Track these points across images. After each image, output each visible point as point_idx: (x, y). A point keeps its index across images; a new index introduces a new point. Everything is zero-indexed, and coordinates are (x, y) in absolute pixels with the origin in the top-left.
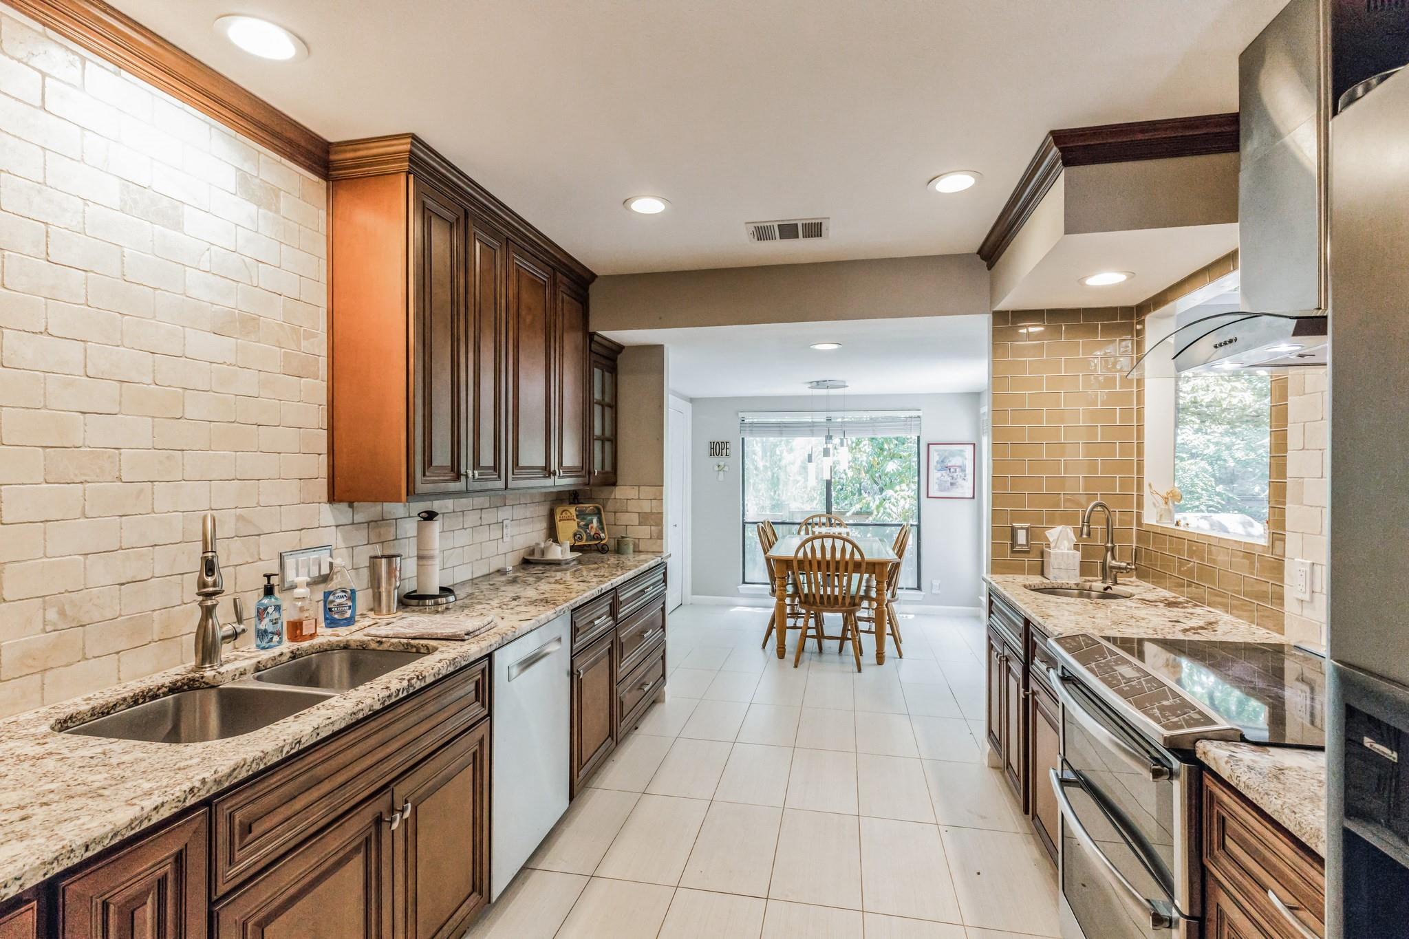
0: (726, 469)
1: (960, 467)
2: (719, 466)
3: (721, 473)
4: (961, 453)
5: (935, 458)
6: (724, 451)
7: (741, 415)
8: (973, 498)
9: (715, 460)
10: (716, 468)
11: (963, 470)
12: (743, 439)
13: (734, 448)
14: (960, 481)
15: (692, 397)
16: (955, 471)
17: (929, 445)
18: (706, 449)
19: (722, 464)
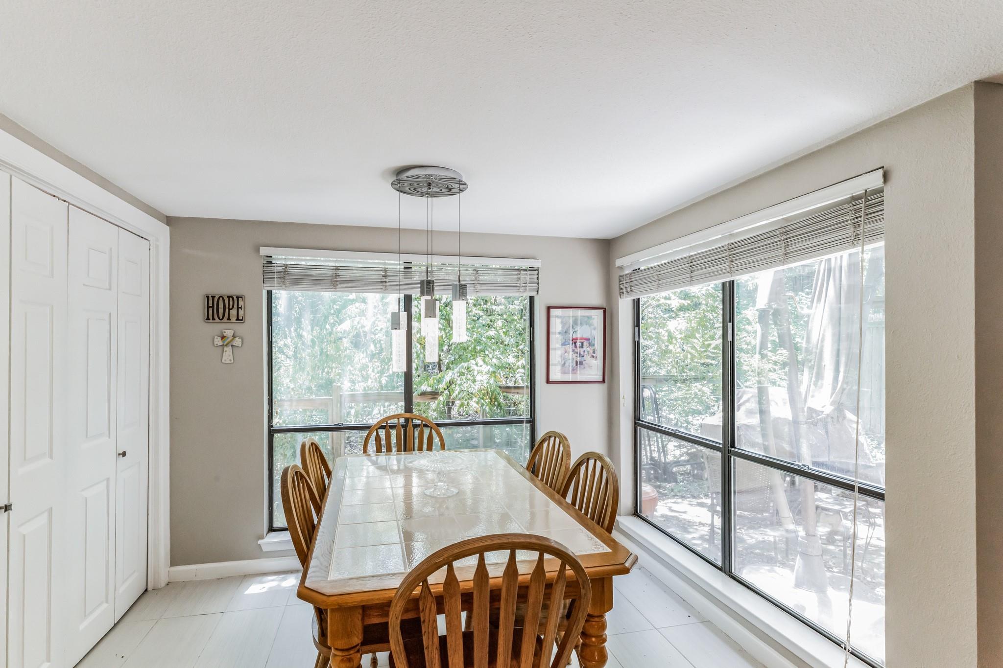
0: (237, 342)
1: (588, 339)
2: (223, 337)
3: (228, 349)
4: (587, 321)
5: (557, 326)
6: (233, 312)
7: (264, 251)
8: (604, 381)
9: (216, 327)
10: (217, 341)
11: (591, 345)
12: (270, 293)
13: (254, 308)
14: (587, 358)
15: (168, 215)
16: (582, 346)
17: (549, 309)
18: (198, 308)
19: (229, 333)
